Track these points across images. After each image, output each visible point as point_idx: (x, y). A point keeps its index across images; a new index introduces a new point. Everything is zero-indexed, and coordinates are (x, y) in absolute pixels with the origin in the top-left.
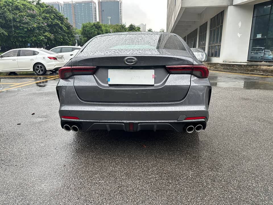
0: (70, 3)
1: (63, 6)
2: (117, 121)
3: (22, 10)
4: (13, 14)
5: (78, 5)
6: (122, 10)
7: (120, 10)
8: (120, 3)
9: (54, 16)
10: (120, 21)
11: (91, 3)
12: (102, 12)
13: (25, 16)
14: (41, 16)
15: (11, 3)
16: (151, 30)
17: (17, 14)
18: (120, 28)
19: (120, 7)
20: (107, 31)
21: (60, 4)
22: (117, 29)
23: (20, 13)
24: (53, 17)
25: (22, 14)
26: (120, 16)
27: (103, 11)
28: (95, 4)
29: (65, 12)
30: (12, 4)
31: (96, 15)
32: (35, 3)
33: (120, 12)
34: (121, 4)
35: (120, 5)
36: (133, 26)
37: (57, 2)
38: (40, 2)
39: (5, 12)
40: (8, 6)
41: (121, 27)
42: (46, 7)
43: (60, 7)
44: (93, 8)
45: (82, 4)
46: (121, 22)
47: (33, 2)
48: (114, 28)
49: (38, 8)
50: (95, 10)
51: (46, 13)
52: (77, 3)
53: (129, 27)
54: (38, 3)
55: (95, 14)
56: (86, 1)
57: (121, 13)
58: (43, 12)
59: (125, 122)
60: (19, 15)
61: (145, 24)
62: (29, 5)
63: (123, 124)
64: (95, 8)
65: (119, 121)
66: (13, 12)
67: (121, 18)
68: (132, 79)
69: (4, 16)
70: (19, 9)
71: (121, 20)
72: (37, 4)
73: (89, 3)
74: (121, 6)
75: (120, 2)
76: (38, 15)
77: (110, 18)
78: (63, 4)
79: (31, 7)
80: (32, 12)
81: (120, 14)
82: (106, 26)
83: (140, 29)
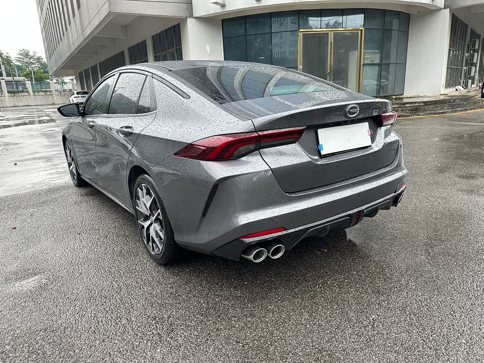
2: (341, 215)
59: (351, 212)
63: (349, 217)
65: (344, 215)
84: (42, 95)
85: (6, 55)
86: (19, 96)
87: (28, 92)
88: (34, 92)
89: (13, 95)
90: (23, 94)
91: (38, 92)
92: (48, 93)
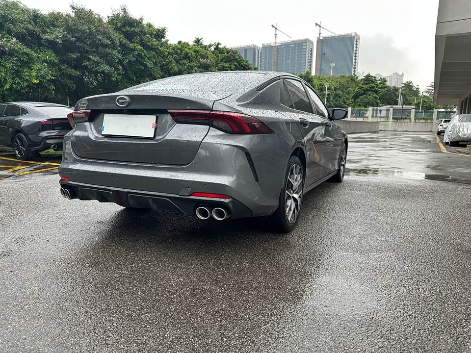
0: (272, 45)
1: (260, 51)
2: (104, 187)
3: (192, 58)
4: (181, 64)
5: (284, 48)
6: (357, 52)
7: (354, 52)
8: (355, 40)
9: (235, 65)
10: (353, 69)
11: (304, 43)
12: (322, 56)
13: (195, 66)
14: (218, 67)
15: (179, 49)
16: (410, 83)
17: (185, 64)
18: (347, 81)
19: (355, 46)
20: (321, 87)
21: (257, 47)
22: (341, 83)
23: (189, 63)
24: (234, 67)
25: (192, 64)
26: (354, 61)
27: (324, 54)
28: (312, 43)
29: (263, 59)
30: (181, 51)
31: (311, 62)
32: (212, 48)
33: (354, 55)
34: (357, 41)
35: (355, 42)
36: (372, 77)
37: (253, 45)
38: (220, 46)
39: (171, 62)
40: (176, 54)
41: (349, 80)
42: (228, 52)
43: (257, 51)
44: (307, 50)
45: (291, 45)
46: (355, 71)
47: (210, 46)
48: (337, 82)
49: (216, 55)
50: (311, 54)
51: (225, 62)
52: (282, 44)
53: (363, 79)
54: (217, 48)
55: (311, 59)
56: (297, 41)
57: (356, 56)
58: (222, 60)
59: (112, 188)
60: (189, 66)
61: (401, 74)
62: (204, 52)
63: (111, 193)
64: (311, 51)
65: (106, 188)
66: (181, 63)
67: (355, 65)
68: (127, 127)
69: (168, 69)
70: (189, 58)
71: (355, 68)
72: (215, 49)
73: (302, 43)
74: (356, 44)
75: (355, 38)
76: (214, 66)
77: (333, 65)
78: (261, 47)
79: (206, 53)
80: (205, 61)
81: (354, 57)
82: (322, 79)
83: (386, 81)
84: (422, 123)
85: (416, 86)
86: (401, 122)
87: (410, 119)
88: (415, 119)
89: (396, 121)
90: (405, 121)
91: (419, 120)
92: (429, 121)
